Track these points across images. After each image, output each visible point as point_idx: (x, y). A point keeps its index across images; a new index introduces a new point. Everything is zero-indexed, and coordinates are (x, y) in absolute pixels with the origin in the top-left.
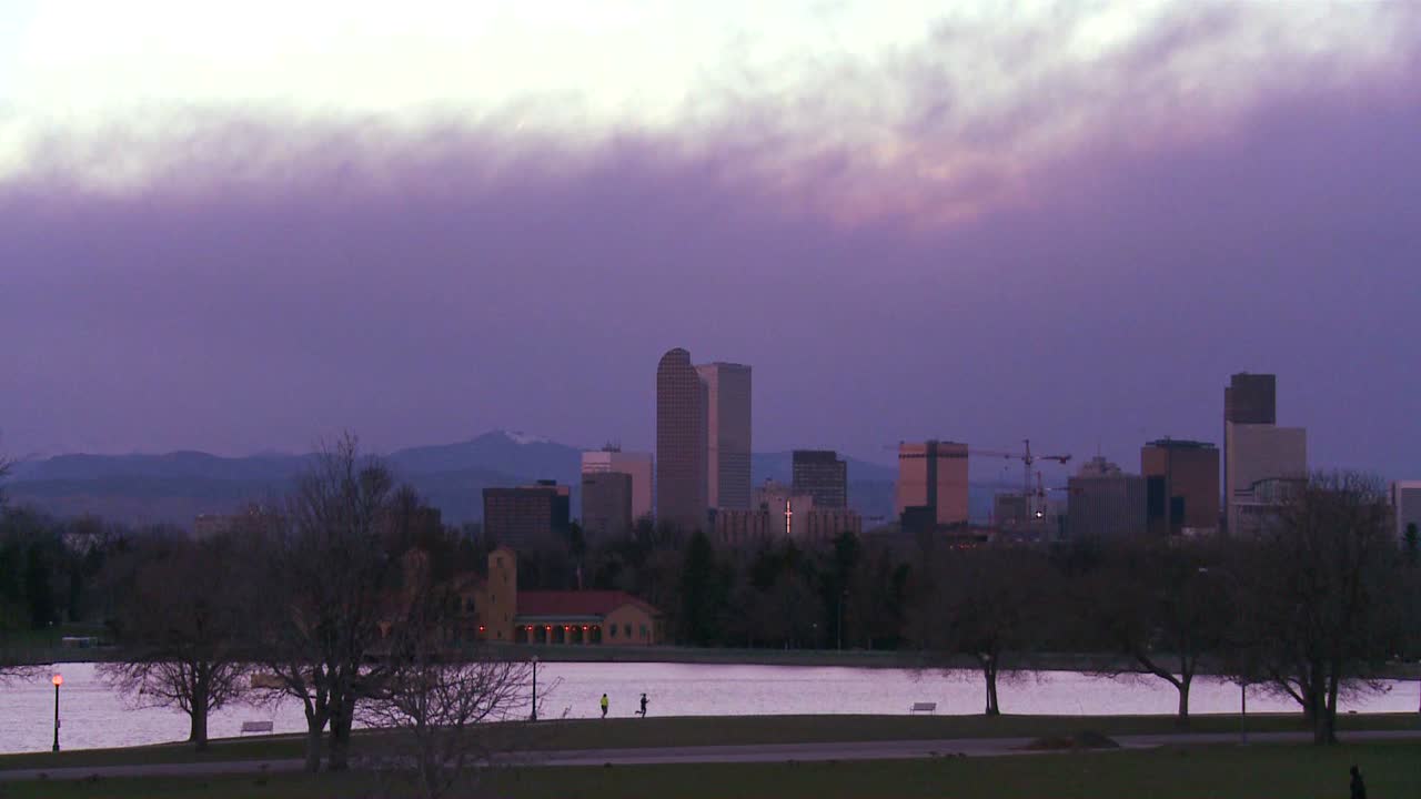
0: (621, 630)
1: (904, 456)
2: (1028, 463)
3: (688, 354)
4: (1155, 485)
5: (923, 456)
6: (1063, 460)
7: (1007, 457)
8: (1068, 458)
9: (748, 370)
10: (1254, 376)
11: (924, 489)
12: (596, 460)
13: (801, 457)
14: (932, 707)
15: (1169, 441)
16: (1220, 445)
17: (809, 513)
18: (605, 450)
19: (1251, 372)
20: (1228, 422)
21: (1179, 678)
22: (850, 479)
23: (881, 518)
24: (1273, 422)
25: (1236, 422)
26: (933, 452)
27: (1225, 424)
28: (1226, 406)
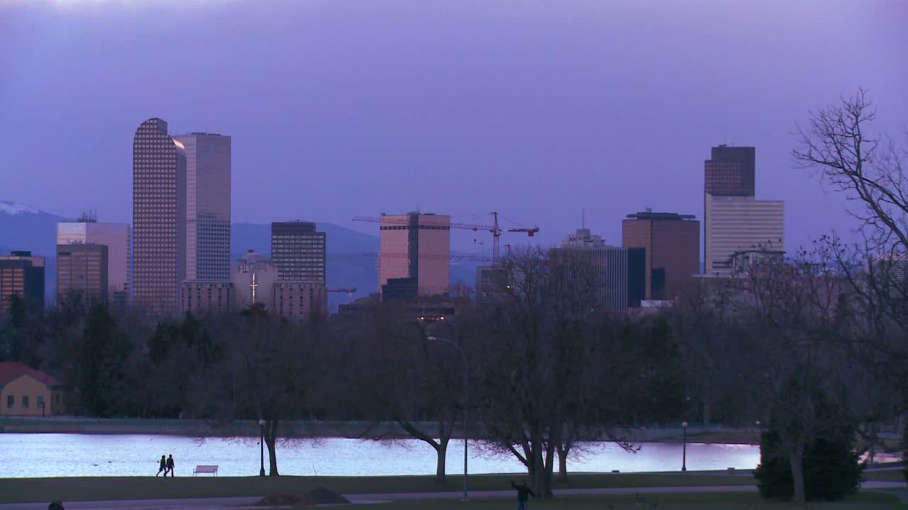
0: (18, 401)
1: (386, 228)
2: (496, 236)
3: (167, 123)
4: (635, 257)
5: (404, 228)
6: (531, 233)
7: (475, 229)
8: (536, 230)
9: (227, 141)
10: (733, 149)
11: (406, 261)
12: (72, 233)
13: (278, 228)
14: (215, 469)
15: (651, 213)
16: (700, 218)
17: (274, 284)
18: (80, 221)
19: (729, 145)
20: (709, 196)
21: (438, 441)
22: (329, 250)
23: (354, 291)
24: (753, 194)
25: (713, 194)
26: (415, 224)
27: (705, 196)
28: (706, 179)
